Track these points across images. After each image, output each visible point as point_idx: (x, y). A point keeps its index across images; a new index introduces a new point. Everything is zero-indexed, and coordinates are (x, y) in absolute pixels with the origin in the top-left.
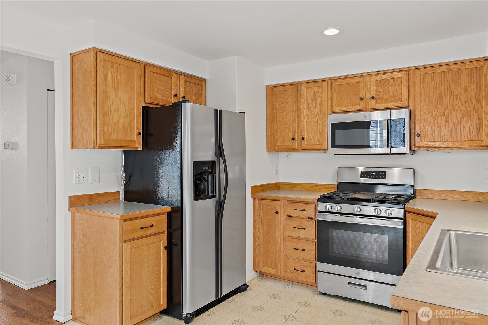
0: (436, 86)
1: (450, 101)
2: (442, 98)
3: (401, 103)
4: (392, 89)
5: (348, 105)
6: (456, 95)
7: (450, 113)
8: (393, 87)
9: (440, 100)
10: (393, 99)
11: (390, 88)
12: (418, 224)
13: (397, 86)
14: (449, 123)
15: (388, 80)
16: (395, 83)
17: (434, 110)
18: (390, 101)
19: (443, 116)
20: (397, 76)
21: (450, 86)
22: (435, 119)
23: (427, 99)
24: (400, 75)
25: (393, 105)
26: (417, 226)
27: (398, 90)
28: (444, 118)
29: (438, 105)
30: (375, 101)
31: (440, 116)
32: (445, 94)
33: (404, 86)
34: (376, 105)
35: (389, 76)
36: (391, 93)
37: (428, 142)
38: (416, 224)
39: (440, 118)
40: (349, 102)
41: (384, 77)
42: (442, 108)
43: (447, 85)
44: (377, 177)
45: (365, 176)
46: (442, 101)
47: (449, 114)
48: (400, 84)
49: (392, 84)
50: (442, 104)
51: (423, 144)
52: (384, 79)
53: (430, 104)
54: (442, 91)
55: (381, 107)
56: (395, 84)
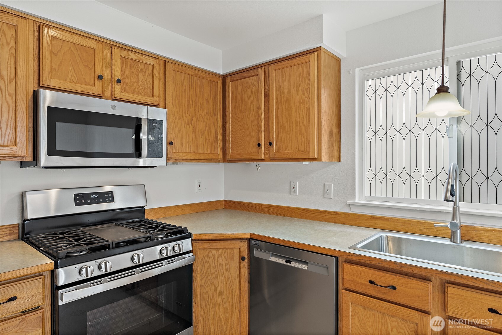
0: (185, 89)
1: (196, 110)
2: (190, 105)
3: (152, 99)
4: (141, 77)
5: (75, 81)
6: (200, 104)
7: (196, 122)
8: (142, 74)
9: (188, 106)
10: (142, 91)
11: (139, 75)
12: (212, 253)
13: (147, 75)
14: (195, 132)
15: (138, 61)
16: (144, 70)
17: (183, 115)
18: (139, 93)
19: (191, 124)
20: (149, 62)
21: (196, 93)
22: (185, 127)
23: (177, 101)
24: (151, 61)
25: (144, 99)
26: (211, 254)
27: (148, 80)
28: (191, 127)
29: (187, 111)
30: (120, 87)
31: (188, 124)
32: (192, 101)
33: (156, 78)
34: (121, 93)
35: (140, 58)
36: (140, 82)
37: (178, 152)
38: (209, 253)
39: (188, 126)
40: (75, 76)
41: (133, 56)
42: (190, 115)
43: (194, 91)
44: (101, 200)
45: (83, 201)
46: (190, 108)
47: (195, 124)
48: (150, 74)
49: (142, 70)
50: (190, 111)
51: (175, 155)
52: (132, 59)
53: (180, 108)
54: (189, 96)
55: (127, 98)
56: (145, 72)
